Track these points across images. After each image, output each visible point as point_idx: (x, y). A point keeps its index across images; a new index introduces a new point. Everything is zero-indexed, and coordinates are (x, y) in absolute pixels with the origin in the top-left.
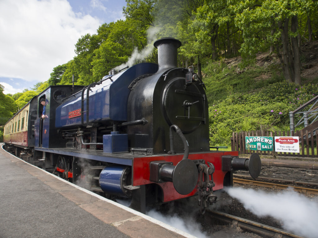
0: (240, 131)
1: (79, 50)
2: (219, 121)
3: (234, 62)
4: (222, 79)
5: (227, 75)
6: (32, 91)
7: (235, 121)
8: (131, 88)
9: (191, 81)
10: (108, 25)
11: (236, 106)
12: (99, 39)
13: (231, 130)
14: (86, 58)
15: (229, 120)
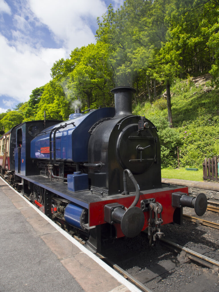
0: (211, 153)
1: (54, 74)
2: (188, 143)
3: (202, 81)
4: (190, 98)
5: (195, 94)
6: (14, 111)
7: (205, 144)
8: (91, 132)
9: (142, 129)
10: (79, 49)
11: (206, 128)
12: (72, 63)
13: (201, 153)
14: (61, 81)
15: (199, 143)
